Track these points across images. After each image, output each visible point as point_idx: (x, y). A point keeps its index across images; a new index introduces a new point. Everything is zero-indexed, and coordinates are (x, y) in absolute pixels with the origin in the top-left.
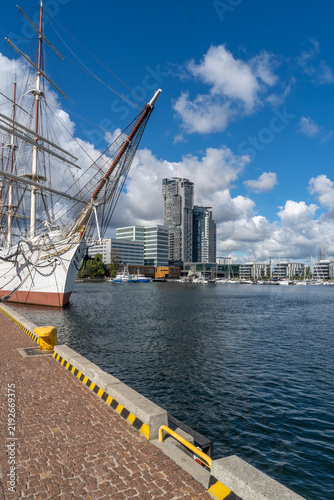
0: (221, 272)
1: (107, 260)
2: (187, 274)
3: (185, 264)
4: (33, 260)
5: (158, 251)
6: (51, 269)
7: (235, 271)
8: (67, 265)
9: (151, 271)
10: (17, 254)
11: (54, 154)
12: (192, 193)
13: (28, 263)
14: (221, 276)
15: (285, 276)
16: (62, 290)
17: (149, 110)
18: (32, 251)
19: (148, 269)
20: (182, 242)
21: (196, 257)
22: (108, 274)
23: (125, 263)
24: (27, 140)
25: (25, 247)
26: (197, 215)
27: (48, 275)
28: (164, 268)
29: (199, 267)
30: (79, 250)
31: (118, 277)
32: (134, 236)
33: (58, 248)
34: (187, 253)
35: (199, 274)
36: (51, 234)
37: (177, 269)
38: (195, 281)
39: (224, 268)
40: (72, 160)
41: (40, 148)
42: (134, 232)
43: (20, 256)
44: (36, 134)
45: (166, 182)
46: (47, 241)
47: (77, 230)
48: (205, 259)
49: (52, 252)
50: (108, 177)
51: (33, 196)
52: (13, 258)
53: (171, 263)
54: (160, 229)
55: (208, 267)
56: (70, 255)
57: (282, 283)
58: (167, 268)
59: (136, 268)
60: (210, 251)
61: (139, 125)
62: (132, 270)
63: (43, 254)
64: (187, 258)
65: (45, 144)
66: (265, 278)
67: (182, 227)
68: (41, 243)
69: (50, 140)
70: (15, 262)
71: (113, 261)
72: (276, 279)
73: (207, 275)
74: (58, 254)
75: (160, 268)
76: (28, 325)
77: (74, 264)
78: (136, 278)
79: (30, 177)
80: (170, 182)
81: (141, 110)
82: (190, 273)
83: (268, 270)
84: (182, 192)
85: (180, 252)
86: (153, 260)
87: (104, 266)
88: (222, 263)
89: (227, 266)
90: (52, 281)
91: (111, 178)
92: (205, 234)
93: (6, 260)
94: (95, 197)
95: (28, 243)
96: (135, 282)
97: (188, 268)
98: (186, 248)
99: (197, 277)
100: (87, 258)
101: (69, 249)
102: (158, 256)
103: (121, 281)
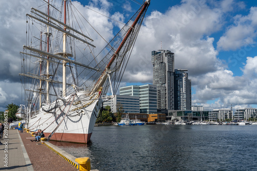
0: (195, 117)
1: (114, 110)
2: (170, 118)
3: (169, 111)
4: (66, 111)
5: (150, 103)
6: (79, 117)
7: (205, 115)
8: (90, 114)
9: (145, 117)
10: (55, 107)
11: (77, 38)
12: (173, 60)
13: (63, 114)
14: (195, 119)
15: (243, 119)
16: (86, 132)
17: (146, 5)
18: (65, 105)
19: (143, 116)
20: (167, 96)
21: (177, 106)
22: (114, 120)
23: (126, 112)
24: (59, 29)
25: (61, 103)
26: (176, 76)
27: (76, 122)
28: (154, 114)
29: (179, 114)
30: (97, 104)
31: (122, 122)
32: (132, 93)
33: (84, 103)
34: (170, 103)
35: (180, 118)
36: (78, 94)
37: (164, 115)
38: (177, 123)
39: (198, 113)
40: (90, 41)
41: (68, 34)
42: (132, 90)
43: (57, 109)
44: (65, 25)
45: (154, 53)
46: (76, 98)
47: (96, 90)
48: (183, 108)
49: (79, 105)
50: (118, 53)
51: (64, 67)
52: (53, 111)
53: (159, 111)
54: (150, 87)
55: (186, 113)
56: (92, 108)
57: (240, 124)
58: (156, 115)
59: (135, 115)
60: (187, 102)
61: (140, 16)
62: (132, 117)
63: (73, 107)
64: (170, 107)
65: (72, 32)
66: (227, 120)
67: (166, 85)
68: (72, 100)
69: (74, 28)
70: (54, 113)
71: (118, 110)
72: (236, 121)
73: (185, 119)
74: (84, 107)
75: (151, 115)
76: (69, 157)
77: (94, 113)
78: (134, 122)
79: (62, 54)
80: (157, 53)
81: (141, 5)
82: (173, 118)
83: (230, 114)
84: (166, 60)
85: (165, 103)
86: (146, 109)
87: (112, 115)
88: (196, 110)
89: (199, 112)
90: (80, 126)
91: (120, 54)
92: (183, 90)
93: (48, 112)
94: (109, 68)
95: (63, 100)
96: (134, 125)
97: (171, 114)
98: (170, 100)
99: (177, 120)
100: (102, 109)
101: (91, 104)
102: (150, 106)
103: (124, 125)
